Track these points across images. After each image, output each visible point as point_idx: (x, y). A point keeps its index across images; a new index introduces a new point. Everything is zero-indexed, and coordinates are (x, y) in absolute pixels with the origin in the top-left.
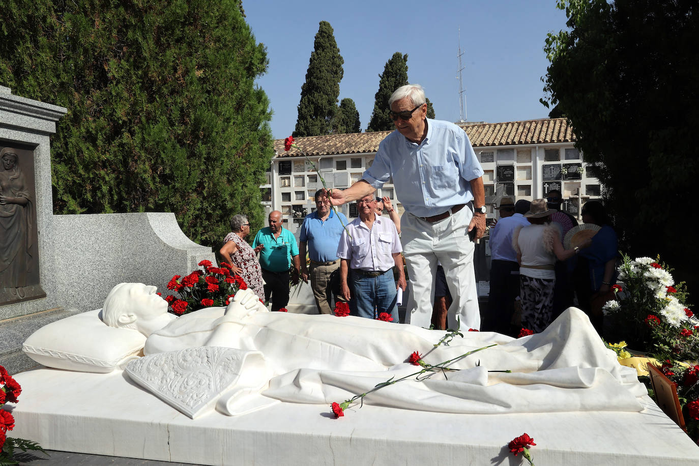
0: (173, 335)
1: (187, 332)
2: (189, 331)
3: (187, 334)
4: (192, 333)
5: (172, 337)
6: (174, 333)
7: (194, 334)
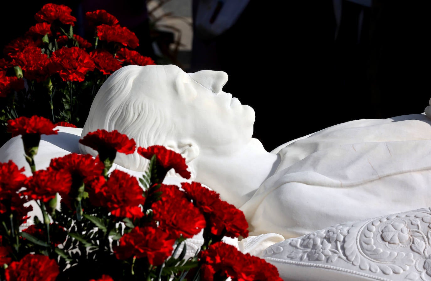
0: (344, 182)
1: (381, 174)
2: (387, 172)
3: (380, 178)
4: (395, 174)
5: (341, 186)
6: (345, 177)
7: (399, 177)
